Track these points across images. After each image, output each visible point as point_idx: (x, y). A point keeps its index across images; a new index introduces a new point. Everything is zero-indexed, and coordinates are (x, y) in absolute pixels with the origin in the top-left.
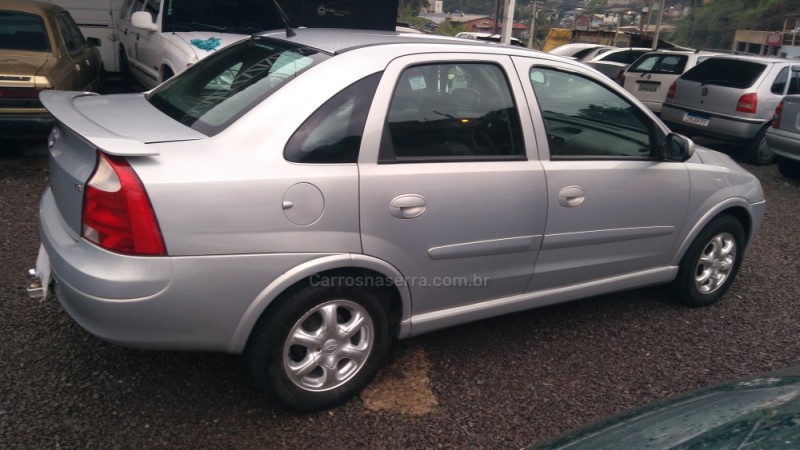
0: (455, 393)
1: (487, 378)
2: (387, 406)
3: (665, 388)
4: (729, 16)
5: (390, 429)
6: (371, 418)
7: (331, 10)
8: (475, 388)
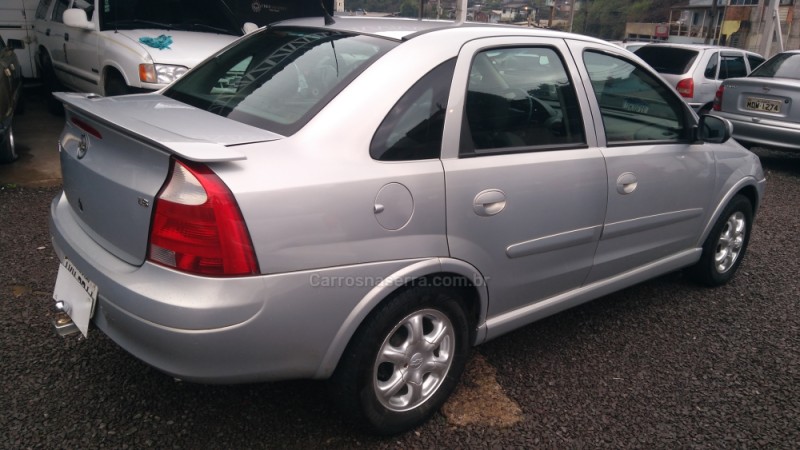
0: (532, 397)
1: (555, 378)
2: (475, 419)
3: (727, 371)
4: (619, 10)
5: (485, 443)
6: (460, 433)
7: (266, 6)
8: (549, 390)
